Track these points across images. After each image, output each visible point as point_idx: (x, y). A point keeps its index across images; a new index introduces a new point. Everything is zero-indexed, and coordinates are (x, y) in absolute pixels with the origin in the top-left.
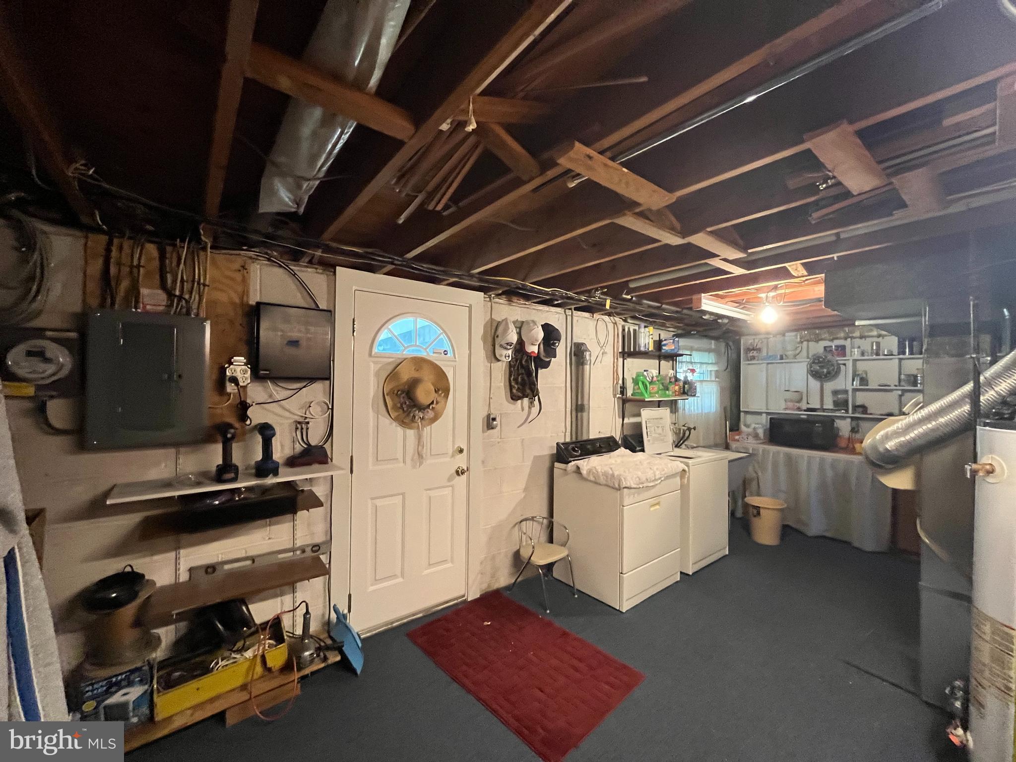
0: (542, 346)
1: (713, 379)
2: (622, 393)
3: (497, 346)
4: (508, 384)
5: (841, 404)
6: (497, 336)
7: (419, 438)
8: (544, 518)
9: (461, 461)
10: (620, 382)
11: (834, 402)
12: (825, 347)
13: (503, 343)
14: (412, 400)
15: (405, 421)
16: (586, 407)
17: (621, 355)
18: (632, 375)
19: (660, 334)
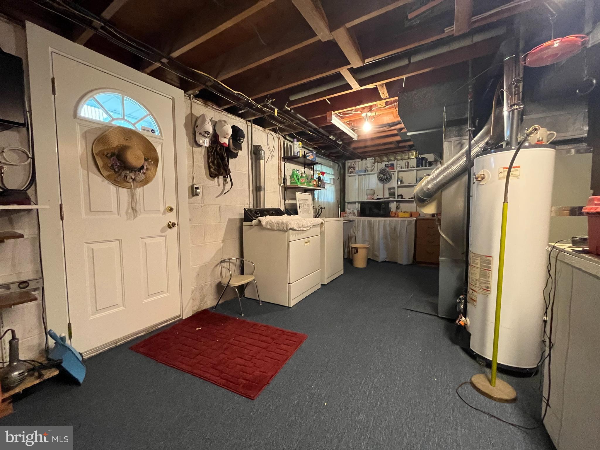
0: (231, 141)
1: (332, 183)
2: (284, 183)
3: (197, 134)
4: (207, 165)
5: (392, 194)
6: (197, 126)
7: (132, 196)
8: (237, 259)
9: (172, 218)
10: (283, 176)
11: (389, 193)
12: (385, 165)
13: (202, 131)
14: (122, 161)
15: (116, 179)
16: (263, 187)
17: (283, 159)
18: (289, 173)
19: (304, 151)
